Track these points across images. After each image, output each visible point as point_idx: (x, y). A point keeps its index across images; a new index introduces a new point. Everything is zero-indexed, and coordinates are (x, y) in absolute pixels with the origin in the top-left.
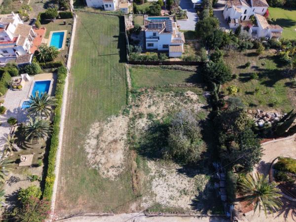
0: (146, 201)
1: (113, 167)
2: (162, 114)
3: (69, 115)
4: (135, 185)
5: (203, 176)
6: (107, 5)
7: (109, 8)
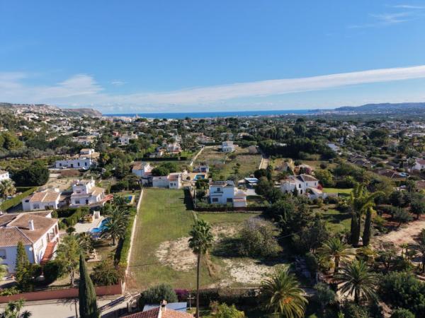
0: (225, 282)
1: (186, 264)
2: (233, 233)
3: (138, 237)
4: (212, 273)
5: (283, 265)
6: (172, 184)
7: (174, 187)
